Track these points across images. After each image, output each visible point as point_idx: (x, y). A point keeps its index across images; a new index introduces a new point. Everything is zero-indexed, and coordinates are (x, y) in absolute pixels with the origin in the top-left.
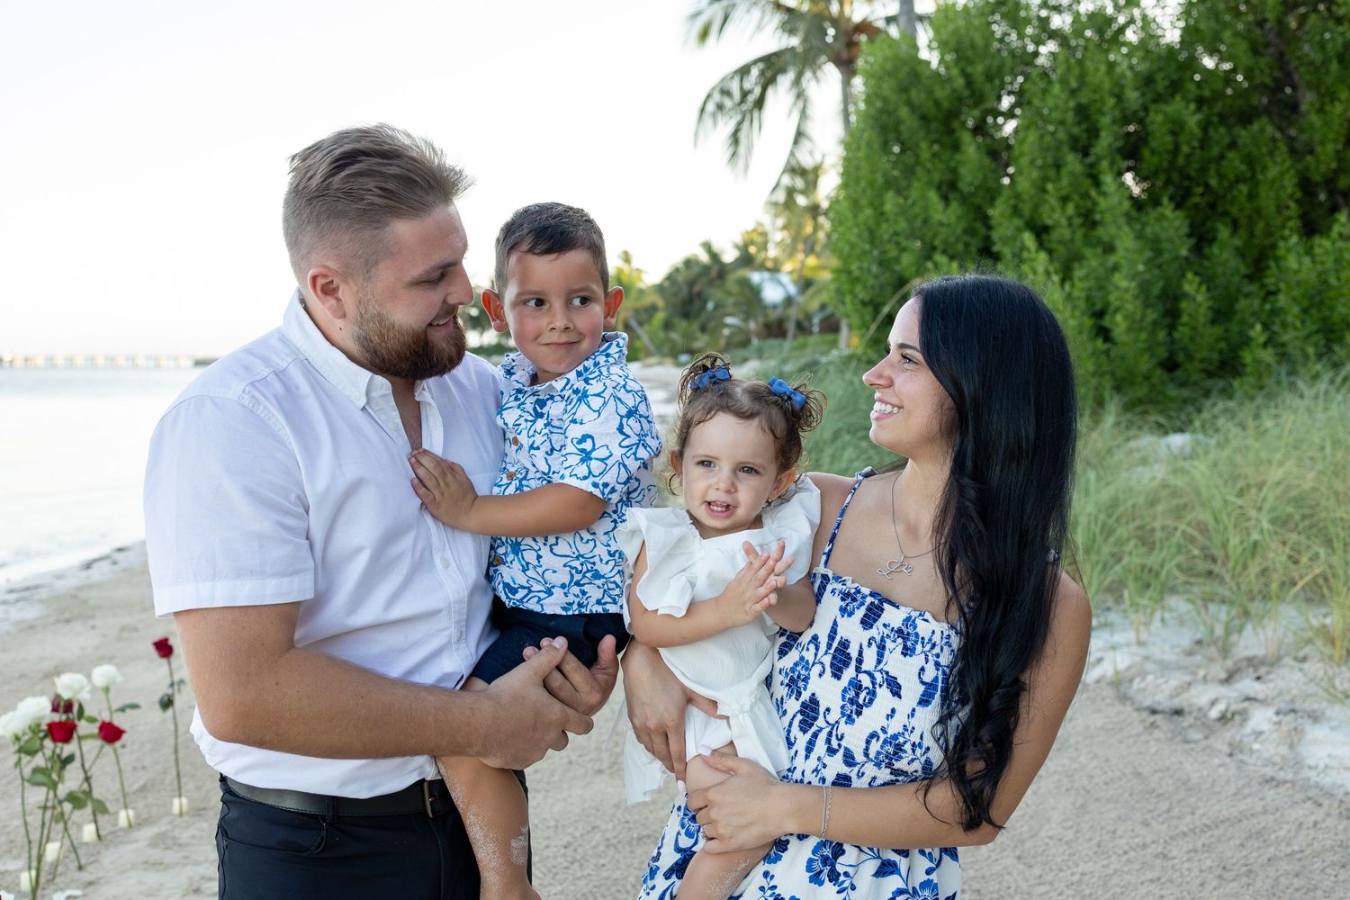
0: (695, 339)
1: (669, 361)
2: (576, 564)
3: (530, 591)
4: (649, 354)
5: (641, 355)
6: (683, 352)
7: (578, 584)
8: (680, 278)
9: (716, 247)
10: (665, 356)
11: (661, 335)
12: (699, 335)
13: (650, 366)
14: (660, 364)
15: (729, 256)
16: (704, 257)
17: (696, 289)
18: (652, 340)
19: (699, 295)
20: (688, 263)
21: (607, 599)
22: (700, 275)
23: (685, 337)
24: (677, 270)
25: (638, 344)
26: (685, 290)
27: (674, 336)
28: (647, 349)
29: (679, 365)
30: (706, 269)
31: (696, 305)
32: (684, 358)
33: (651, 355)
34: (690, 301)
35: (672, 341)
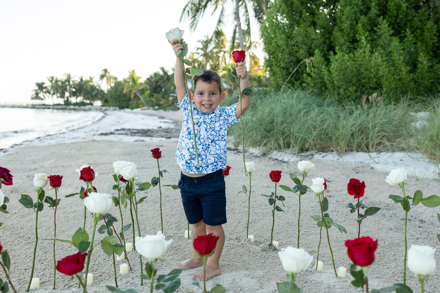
0: (160, 101)
1: (151, 108)
2: (216, 156)
3: (203, 168)
4: (143, 106)
5: (140, 106)
6: (156, 105)
7: (216, 162)
8: (153, 80)
9: (166, 69)
10: (150, 106)
11: (148, 99)
12: (162, 99)
13: (144, 110)
14: (148, 109)
15: (170, 72)
16: (161, 73)
17: (159, 84)
18: (145, 101)
19: (159, 86)
20: (156, 74)
21: (223, 165)
22: (160, 79)
23: (157, 100)
24: (151, 77)
25: (140, 102)
26: (154, 84)
27: (153, 99)
28: (143, 104)
29: (155, 110)
30: (162, 77)
31: (159, 89)
32: (156, 107)
33: (145, 106)
34: (156, 88)
35: (152, 101)
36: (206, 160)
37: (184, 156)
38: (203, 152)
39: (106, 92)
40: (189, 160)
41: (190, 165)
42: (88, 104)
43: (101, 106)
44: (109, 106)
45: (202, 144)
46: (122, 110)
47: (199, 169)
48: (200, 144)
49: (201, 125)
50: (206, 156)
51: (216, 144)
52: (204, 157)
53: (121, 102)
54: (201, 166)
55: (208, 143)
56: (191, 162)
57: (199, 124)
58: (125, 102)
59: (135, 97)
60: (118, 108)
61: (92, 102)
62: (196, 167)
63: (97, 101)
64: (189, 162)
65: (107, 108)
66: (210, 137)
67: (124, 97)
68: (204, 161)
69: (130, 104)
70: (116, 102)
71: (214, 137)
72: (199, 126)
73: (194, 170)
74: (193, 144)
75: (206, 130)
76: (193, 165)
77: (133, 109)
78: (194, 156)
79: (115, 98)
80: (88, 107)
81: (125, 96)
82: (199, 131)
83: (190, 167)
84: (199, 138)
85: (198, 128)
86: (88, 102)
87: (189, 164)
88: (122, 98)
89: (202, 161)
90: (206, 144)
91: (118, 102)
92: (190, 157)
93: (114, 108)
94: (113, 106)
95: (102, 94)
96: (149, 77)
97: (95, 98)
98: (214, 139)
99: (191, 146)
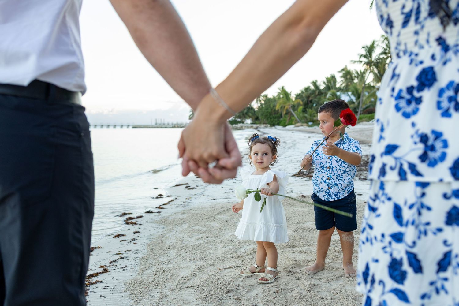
1: (305, 124)
3: (340, 193)
5: (294, 123)
6: (310, 121)
8: (304, 95)
9: (317, 84)
10: (303, 123)
11: (301, 115)
13: (298, 126)
14: (302, 126)
15: (322, 87)
16: (312, 87)
17: (310, 99)
18: (298, 117)
19: (311, 101)
20: (307, 89)
22: (311, 94)
23: (311, 115)
24: (302, 92)
25: (293, 118)
26: (306, 99)
27: (306, 115)
28: (296, 120)
29: (309, 126)
30: (314, 92)
31: (310, 105)
32: (310, 123)
33: (298, 122)
34: (308, 103)
35: (306, 117)
36: (342, 188)
37: (322, 188)
38: (338, 182)
39: (256, 110)
40: (328, 189)
41: (330, 194)
42: (240, 122)
43: (251, 124)
44: (260, 123)
45: (336, 175)
46: (273, 128)
47: (337, 195)
48: (334, 175)
49: (332, 158)
50: (341, 184)
51: (348, 174)
52: (339, 185)
53: (272, 120)
54: (338, 193)
55: (341, 174)
56: (329, 191)
57: (331, 158)
58: (276, 119)
59: (286, 114)
60: (269, 126)
61: (243, 120)
62: (334, 195)
63: (248, 119)
64: (328, 191)
65: (258, 125)
66: (341, 168)
67: (275, 114)
68: (340, 189)
69: (282, 121)
70: (267, 119)
71: (346, 168)
72: (331, 160)
73: (334, 197)
74: (328, 176)
75: (337, 162)
76: (331, 193)
77: (285, 126)
78: (331, 186)
79: (267, 115)
80: (239, 125)
81: (276, 112)
82: (331, 164)
83: (329, 195)
84: (332, 169)
85: (330, 161)
86: (239, 120)
87: (328, 193)
88: (274, 115)
89: (338, 188)
90: (339, 175)
91: (269, 120)
92: (328, 187)
93: (265, 125)
94: (264, 124)
95: (253, 112)
96: (299, 92)
97: (247, 116)
98: (345, 170)
99: (327, 178)
